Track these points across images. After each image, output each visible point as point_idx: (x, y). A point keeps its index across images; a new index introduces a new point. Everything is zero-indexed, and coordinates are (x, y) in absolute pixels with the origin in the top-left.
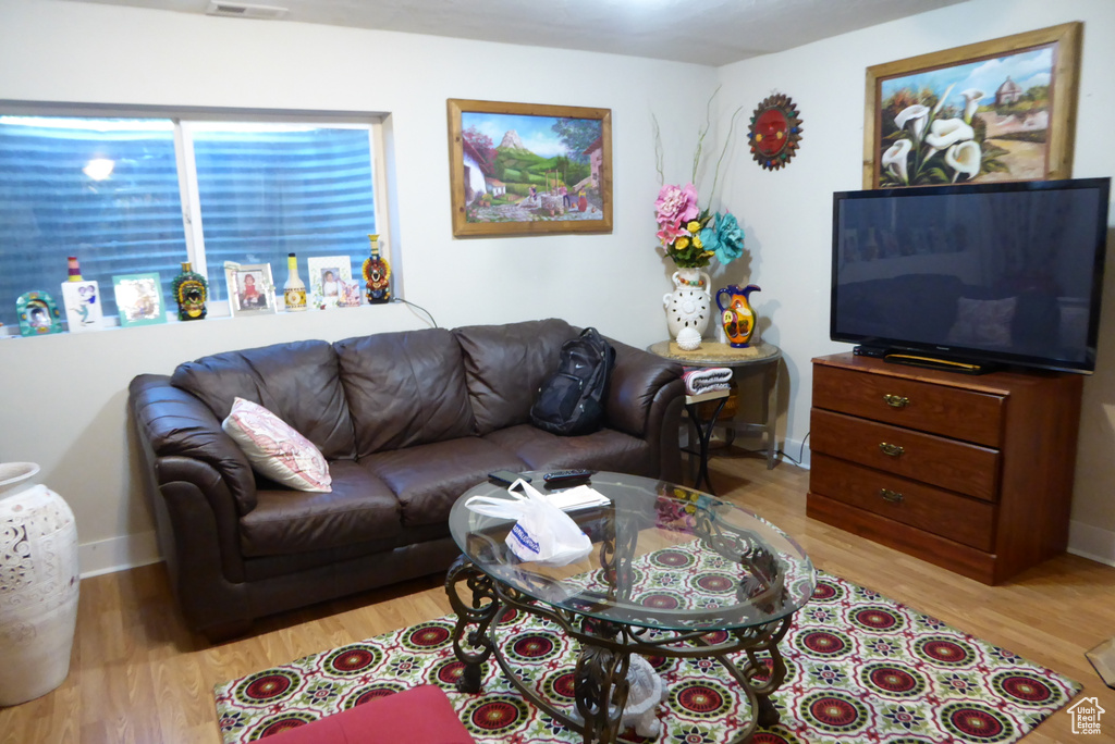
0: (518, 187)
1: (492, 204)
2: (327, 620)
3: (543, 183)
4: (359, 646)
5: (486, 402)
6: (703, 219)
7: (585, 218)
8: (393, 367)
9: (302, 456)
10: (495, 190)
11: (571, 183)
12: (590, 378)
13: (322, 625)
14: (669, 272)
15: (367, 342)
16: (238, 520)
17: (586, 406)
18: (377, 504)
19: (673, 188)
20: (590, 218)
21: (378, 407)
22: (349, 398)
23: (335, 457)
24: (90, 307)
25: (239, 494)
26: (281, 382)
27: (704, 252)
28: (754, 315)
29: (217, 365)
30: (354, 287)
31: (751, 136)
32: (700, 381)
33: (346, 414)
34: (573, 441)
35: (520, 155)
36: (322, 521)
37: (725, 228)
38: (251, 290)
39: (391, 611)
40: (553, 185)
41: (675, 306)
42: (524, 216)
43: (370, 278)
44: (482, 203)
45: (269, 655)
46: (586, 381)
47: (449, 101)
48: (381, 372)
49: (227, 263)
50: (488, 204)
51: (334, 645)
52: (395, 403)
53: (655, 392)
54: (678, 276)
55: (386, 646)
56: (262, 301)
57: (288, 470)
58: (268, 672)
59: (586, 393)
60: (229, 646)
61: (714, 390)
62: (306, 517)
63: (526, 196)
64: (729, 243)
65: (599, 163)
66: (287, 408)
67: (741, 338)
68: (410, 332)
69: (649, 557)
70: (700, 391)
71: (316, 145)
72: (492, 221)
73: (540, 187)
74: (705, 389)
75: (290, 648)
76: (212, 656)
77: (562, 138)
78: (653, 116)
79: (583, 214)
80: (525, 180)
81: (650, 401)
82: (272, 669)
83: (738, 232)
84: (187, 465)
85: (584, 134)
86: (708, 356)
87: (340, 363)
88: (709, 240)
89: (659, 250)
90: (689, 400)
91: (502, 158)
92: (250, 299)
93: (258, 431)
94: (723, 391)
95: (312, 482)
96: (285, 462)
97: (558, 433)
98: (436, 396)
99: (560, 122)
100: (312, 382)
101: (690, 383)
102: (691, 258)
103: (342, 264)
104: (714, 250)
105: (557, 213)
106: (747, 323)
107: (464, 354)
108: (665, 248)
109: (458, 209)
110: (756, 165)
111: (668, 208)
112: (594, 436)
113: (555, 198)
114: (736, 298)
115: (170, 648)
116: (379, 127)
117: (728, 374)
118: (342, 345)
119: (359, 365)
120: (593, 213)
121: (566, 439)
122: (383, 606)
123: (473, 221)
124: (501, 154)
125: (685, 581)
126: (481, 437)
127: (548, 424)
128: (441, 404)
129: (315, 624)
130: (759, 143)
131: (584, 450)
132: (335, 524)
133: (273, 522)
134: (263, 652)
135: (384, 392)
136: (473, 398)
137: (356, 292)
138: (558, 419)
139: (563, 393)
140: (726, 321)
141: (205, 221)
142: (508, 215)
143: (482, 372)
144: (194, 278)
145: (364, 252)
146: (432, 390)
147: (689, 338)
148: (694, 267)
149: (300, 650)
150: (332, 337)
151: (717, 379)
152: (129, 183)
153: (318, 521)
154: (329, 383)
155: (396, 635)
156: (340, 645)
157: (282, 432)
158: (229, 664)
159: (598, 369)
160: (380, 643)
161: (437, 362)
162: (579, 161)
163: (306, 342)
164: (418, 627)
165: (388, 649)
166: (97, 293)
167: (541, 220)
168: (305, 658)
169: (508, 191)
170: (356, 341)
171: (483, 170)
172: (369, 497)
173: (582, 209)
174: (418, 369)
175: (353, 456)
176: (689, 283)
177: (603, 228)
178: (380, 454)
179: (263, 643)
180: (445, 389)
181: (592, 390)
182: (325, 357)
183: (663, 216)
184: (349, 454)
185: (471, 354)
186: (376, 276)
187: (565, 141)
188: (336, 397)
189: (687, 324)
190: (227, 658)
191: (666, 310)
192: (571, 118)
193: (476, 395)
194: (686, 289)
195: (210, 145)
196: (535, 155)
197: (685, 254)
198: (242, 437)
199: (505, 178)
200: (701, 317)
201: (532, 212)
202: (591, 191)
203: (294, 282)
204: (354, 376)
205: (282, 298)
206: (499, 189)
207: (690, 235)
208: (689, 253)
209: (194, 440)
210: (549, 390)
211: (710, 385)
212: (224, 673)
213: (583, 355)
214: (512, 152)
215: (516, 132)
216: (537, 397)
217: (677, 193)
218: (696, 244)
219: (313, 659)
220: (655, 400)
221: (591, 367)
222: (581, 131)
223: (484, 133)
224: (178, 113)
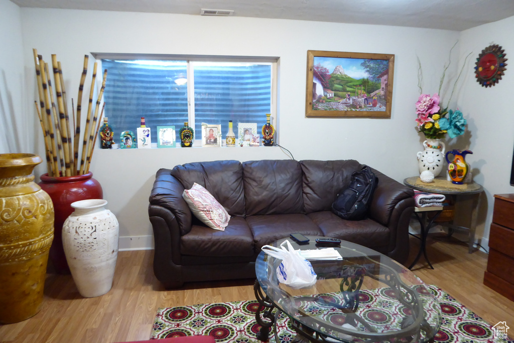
0: (340, 93)
1: (326, 102)
2: (215, 289)
3: (354, 92)
4: (223, 305)
5: (311, 197)
6: (442, 114)
7: (376, 110)
8: (266, 176)
9: (214, 213)
10: (328, 95)
11: (369, 92)
12: (363, 192)
13: (213, 291)
14: (422, 141)
15: (257, 164)
16: (180, 237)
17: (359, 206)
18: (243, 240)
19: (427, 96)
20: (378, 110)
21: (257, 194)
22: (245, 188)
23: (235, 215)
24: (146, 138)
25: (182, 226)
26: (215, 178)
27: (441, 131)
28: (467, 167)
29: (189, 168)
30: (257, 138)
31: (477, 68)
32: (424, 200)
33: (242, 195)
34: (349, 223)
35: (343, 78)
36: (217, 244)
37: (454, 118)
38: (211, 136)
39: (244, 291)
40: (359, 93)
41: (423, 159)
42: (342, 108)
43: (265, 134)
44: (321, 101)
45: (185, 300)
46: (360, 193)
47: (309, 51)
48: (261, 178)
49: (203, 123)
50: (324, 101)
51: (213, 302)
52: (265, 193)
53: (396, 204)
54: (426, 143)
55: (235, 308)
56: (215, 141)
57: (207, 218)
58: (181, 308)
59: (359, 199)
60: (172, 292)
61: (433, 206)
62: (210, 240)
63: (344, 98)
64: (456, 127)
65: (386, 82)
66: (216, 190)
67: (458, 179)
68: (278, 161)
69: (380, 290)
70: (424, 206)
71: (253, 72)
72: (326, 110)
73: (352, 94)
74: (427, 205)
75: (195, 299)
76: (164, 294)
77: (366, 69)
78: (418, 58)
79: (375, 108)
80: (344, 90)
81: (393, 207)
82: (183, 306)
83: (462, 121)
84: (161, 209)
85: (378, 68)
86: (436, 187)
87: (243, 172)
88: (444, 124)
89: (416, 128)
90: (417, 210)
91: (333, 79)
92: (210, 140)
93: (196, 199)
94: (439, 207)
95: (216, 225)
96: (206, 214)
97: (342, 218)
98: (285, 192)
99: (365, 61)
100: (229, 179)
101: (418, 201)
102: (434, 134)
103: (253, 127)
104: (447, 130)
105: (361, 107)
106: (462, 171)
107: (303, 173)
108: (419, 127)
109: (309, 104)
110: (478, 85)
111: (422, 107)
112: (361, 222)
113: (360, 99)
114: (457, 157)
115: (150, 287)
116: (275, 64)
117: (442, 198)
118: (246, 164)
119: (251, 174)
120: (380, 108)
121: (346, 221)
122: (241, 288)
123: (316, 109)
124: (332, 77)
125: (396, 307)
126: (306, 214)
127: (339, 213)
128: (287, 196)
129: (209, 290)
130: (481, 72)
131: (352, 229)
132: (222, 246)
133: (194, 241)
134: (184, 298)
135: (260, 188)
136: (304, 195)
137: (258, 140)
138: (343, 211)
139: (348, 198)
140: (450, 169)
141: (196, 105)
142: (334, 107)
143: (310, 183)
144: (188, 129)
145: (264, 122)
146: (283, 189)
147: (427, 176)
148: (435, 138)
149: (199, 301)
150: (242, 160)
151: (435, 200)
152: (168, 88)
153: (215, 243)
154: (237, 180)
155: (241, 303)
156: (215, 302)
157: (208, 201)
158: (169, 300)
159: (367, 187)
160: (233, 306)
161: (288, 176)
162: (374, 81)
163: (230, 161)
164: (252, 302)
165: (235, 309)
166: (150, 133)
167: (352, 111)
168: (198, 305)
169: (335, 95)
170: (253, 162)
171: (323, 85)
172: (241, 236)
173: (374, 105)
174: (279, 178)
175: (243, 215)
176: (432, 147)
177: (386, 115)
178: (255, 216)
179: (185, 294)
180: (290, 189)
181: (363, 198)
182: (237, 169)
183: (419, 111)
184: (242, 214)
185: (306, 173)
186: (267, 133)
187: (367, 71)
188: (238, 188)
189: (428, 169)
190: (169, 297)
191: (418, 160)
192: (372, 59)
193: (306, 194)
194: (430, 150)
195: (202, 72)
196: (351, 78)
197: (430, 131)
198: (188, 201)
199: (334, 89)
200: (437, 166)
201: (347, 106)
202: (380, 96)
203: (231, 133)
204: (249, 179)
205: (225, 140)
206: (331, 94)
207: (433, 121)
208: (432, 130)
209: (165, 200)
210: (342, 195)
211: (431, 203)
212: (165, 304)
213: (362, 180)
214: (338, 76)
215: (341, 67)
216: (336, 198)
217: (428, 98)
218: (437, 126)
219: (202, 306)
220: (396, 207)
221: (365, 186)
222: (377, 66)
223: (325, 67)
224: (188, 58)
